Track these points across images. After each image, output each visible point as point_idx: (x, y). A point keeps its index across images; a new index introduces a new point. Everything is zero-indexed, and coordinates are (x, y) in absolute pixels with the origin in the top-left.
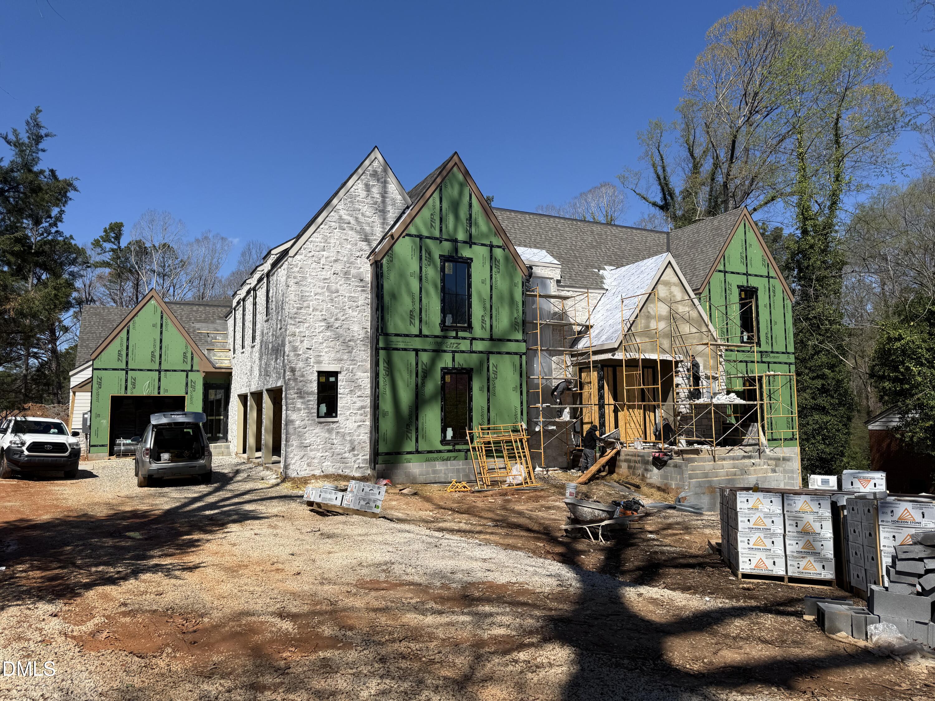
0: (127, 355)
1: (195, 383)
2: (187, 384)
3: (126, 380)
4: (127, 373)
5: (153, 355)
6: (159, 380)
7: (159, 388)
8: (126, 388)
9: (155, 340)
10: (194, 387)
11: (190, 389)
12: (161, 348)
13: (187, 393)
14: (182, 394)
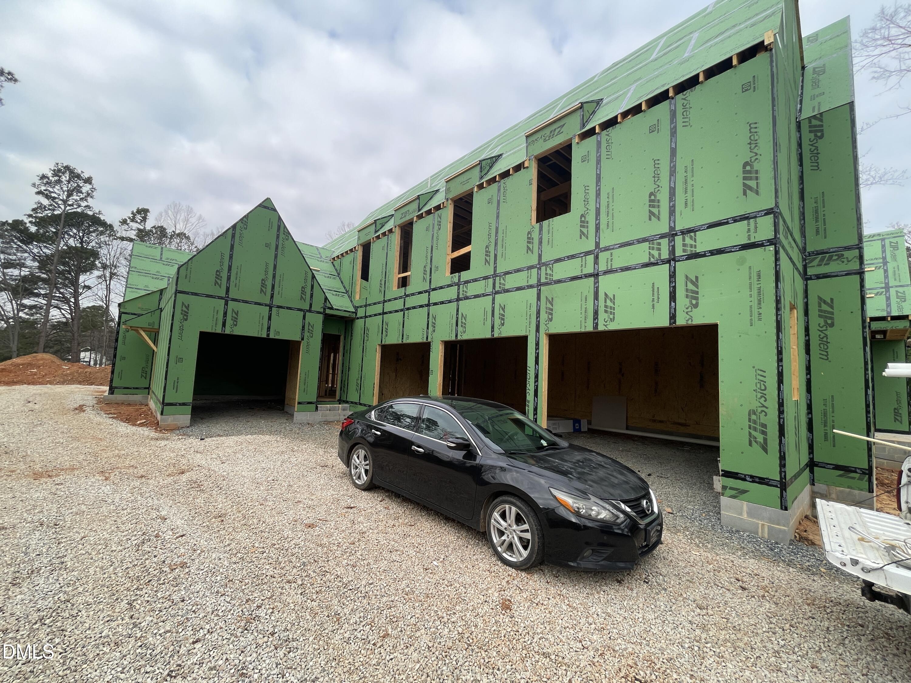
0: (229, 278)
1: (313, 327)
2: (303, 327)
3: (225, 314)
4: (226, 304)
5: (263, 285)
6: (270, 318)
7: (269, 328)
8: (224, 325)
9: (267, 264)
10: (311, 332)
11: (306, 334)
12: (274, 277)
13: (303, 339)
14: (297, 338)
